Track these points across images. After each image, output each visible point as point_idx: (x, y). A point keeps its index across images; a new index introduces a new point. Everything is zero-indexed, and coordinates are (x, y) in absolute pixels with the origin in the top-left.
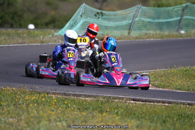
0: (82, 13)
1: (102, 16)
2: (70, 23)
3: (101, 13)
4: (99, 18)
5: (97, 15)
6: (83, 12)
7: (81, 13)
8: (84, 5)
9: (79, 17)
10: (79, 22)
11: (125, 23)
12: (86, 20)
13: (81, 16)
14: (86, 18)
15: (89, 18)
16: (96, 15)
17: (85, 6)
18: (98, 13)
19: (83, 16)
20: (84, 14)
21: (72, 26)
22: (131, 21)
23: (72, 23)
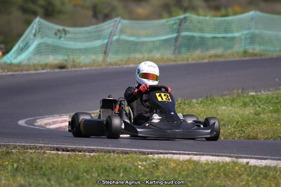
0: (36, 31)
1: (66, 34)
2: (19, 46)
3: (64, 30)
4: (60, 37)
5: (58, 33)
6: (38, 29)
7: (34, 31)
8: (38, 19)
9: (32, 37)
10: (32, 43)
11: (98, 43)
12: (43, 40)
13: (35, 35)
14: (42, 37)
15: (46, 38)
16: (56, 34)
17: (39, 21)
18: (59, 31)
19: (37, 35)
20: (39, 31)
21: (22, 50)
22: (106, 41)
23: (21, 45)
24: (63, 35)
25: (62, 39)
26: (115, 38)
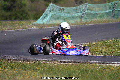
1: (64, 11)
3: (63, 9)
4: (61, 12)
5: (61, 10)
6: (51, 9)
7: (50, 10)
9: (49, 12)
10: (49, 15)
11: (78, 14)
13: (50, 11)
15: (55, 12)
16: (59, 10)
17: (52, 5)
18: (61, 9)
19: (51, 11)
21: (45, 18)
22: (81, 13)
23: (44, 16)
24: (63, 11)
25: (62, 13)
26: (85, 12)
